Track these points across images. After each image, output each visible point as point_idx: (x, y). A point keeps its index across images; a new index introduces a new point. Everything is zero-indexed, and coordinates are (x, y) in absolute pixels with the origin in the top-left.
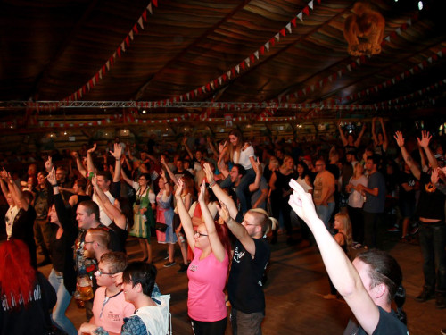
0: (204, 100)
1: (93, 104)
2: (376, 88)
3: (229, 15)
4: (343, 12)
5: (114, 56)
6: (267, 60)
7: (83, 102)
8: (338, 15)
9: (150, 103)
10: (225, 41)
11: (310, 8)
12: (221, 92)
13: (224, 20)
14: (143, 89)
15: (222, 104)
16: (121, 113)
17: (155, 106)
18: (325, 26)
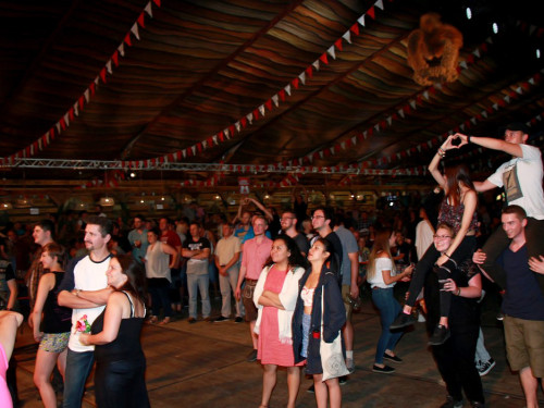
0: (211, 162)
1: (63, 164)
2: (419, 147)
3: (249, 43)
4: (391, 45)
5: (96, 81)
6: (293, 107)
7: (51, 160)
8: (385, 48)
9: (141, 163)
10: (242, 78)
11: (359, 25)
12: (233, 150)
13: (241, 49)
14: (131, 145)
15: (235, 166)
16: (102, 178)
17: (149, 168)
18: (367, 63)
